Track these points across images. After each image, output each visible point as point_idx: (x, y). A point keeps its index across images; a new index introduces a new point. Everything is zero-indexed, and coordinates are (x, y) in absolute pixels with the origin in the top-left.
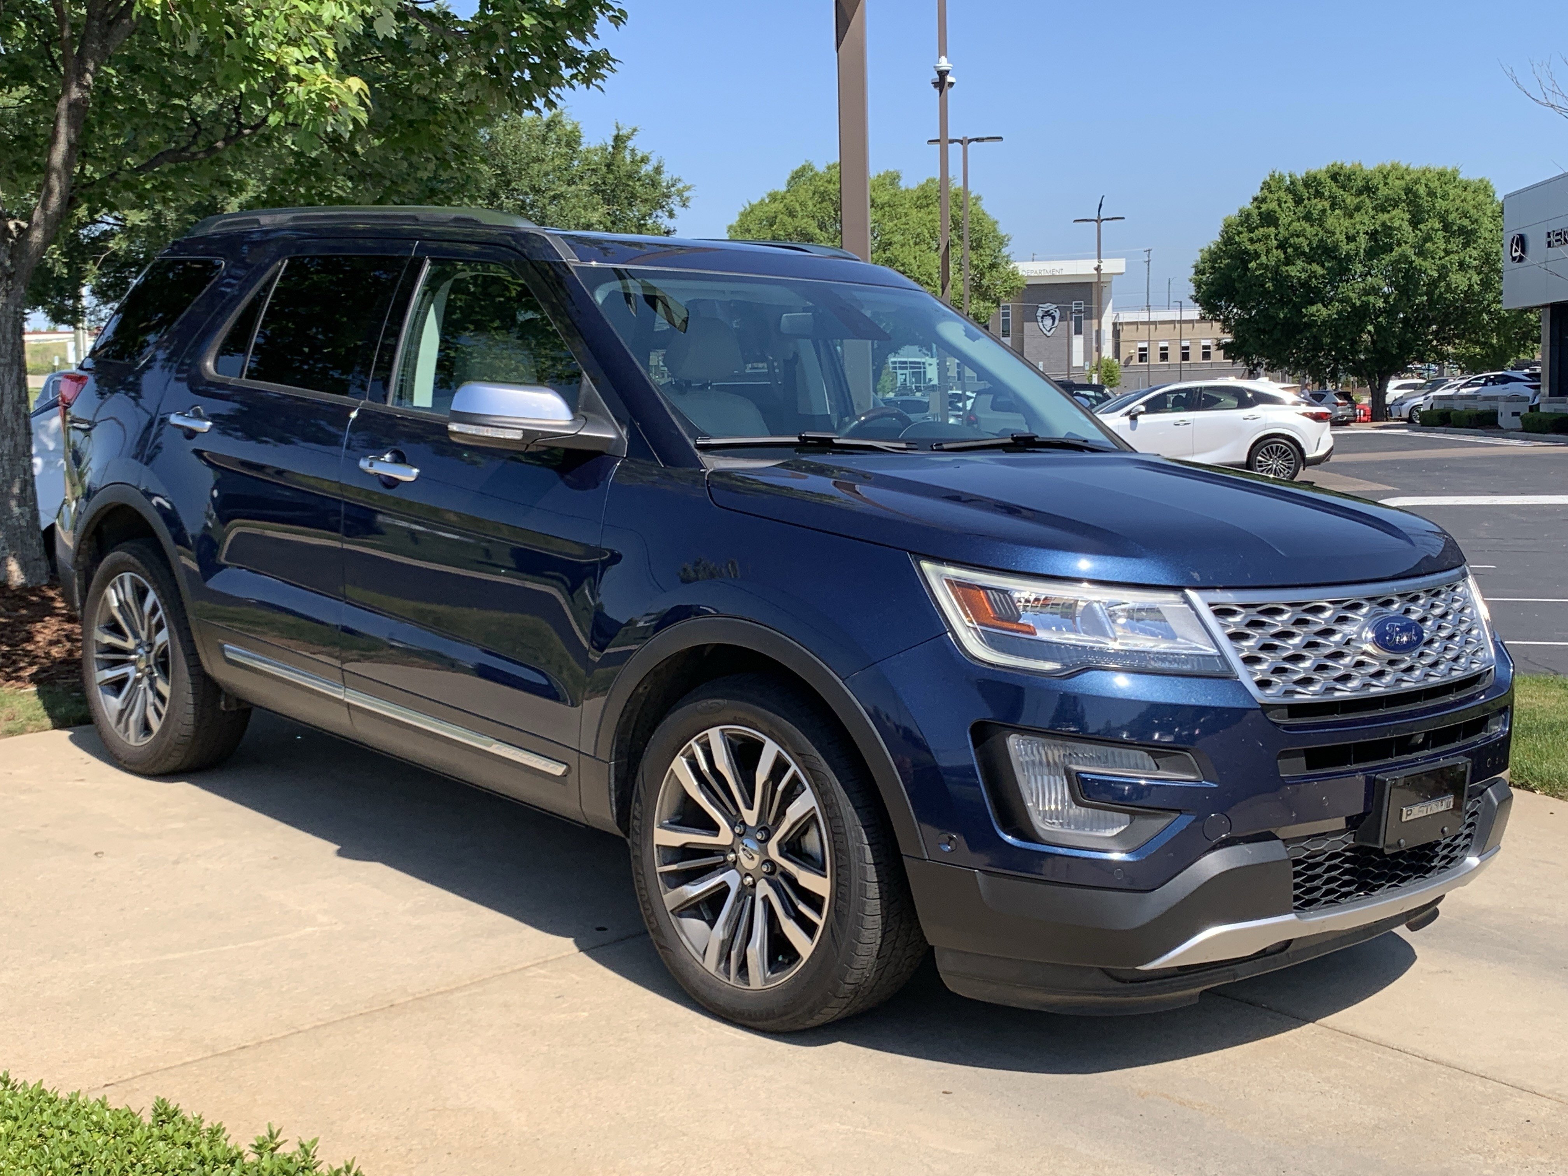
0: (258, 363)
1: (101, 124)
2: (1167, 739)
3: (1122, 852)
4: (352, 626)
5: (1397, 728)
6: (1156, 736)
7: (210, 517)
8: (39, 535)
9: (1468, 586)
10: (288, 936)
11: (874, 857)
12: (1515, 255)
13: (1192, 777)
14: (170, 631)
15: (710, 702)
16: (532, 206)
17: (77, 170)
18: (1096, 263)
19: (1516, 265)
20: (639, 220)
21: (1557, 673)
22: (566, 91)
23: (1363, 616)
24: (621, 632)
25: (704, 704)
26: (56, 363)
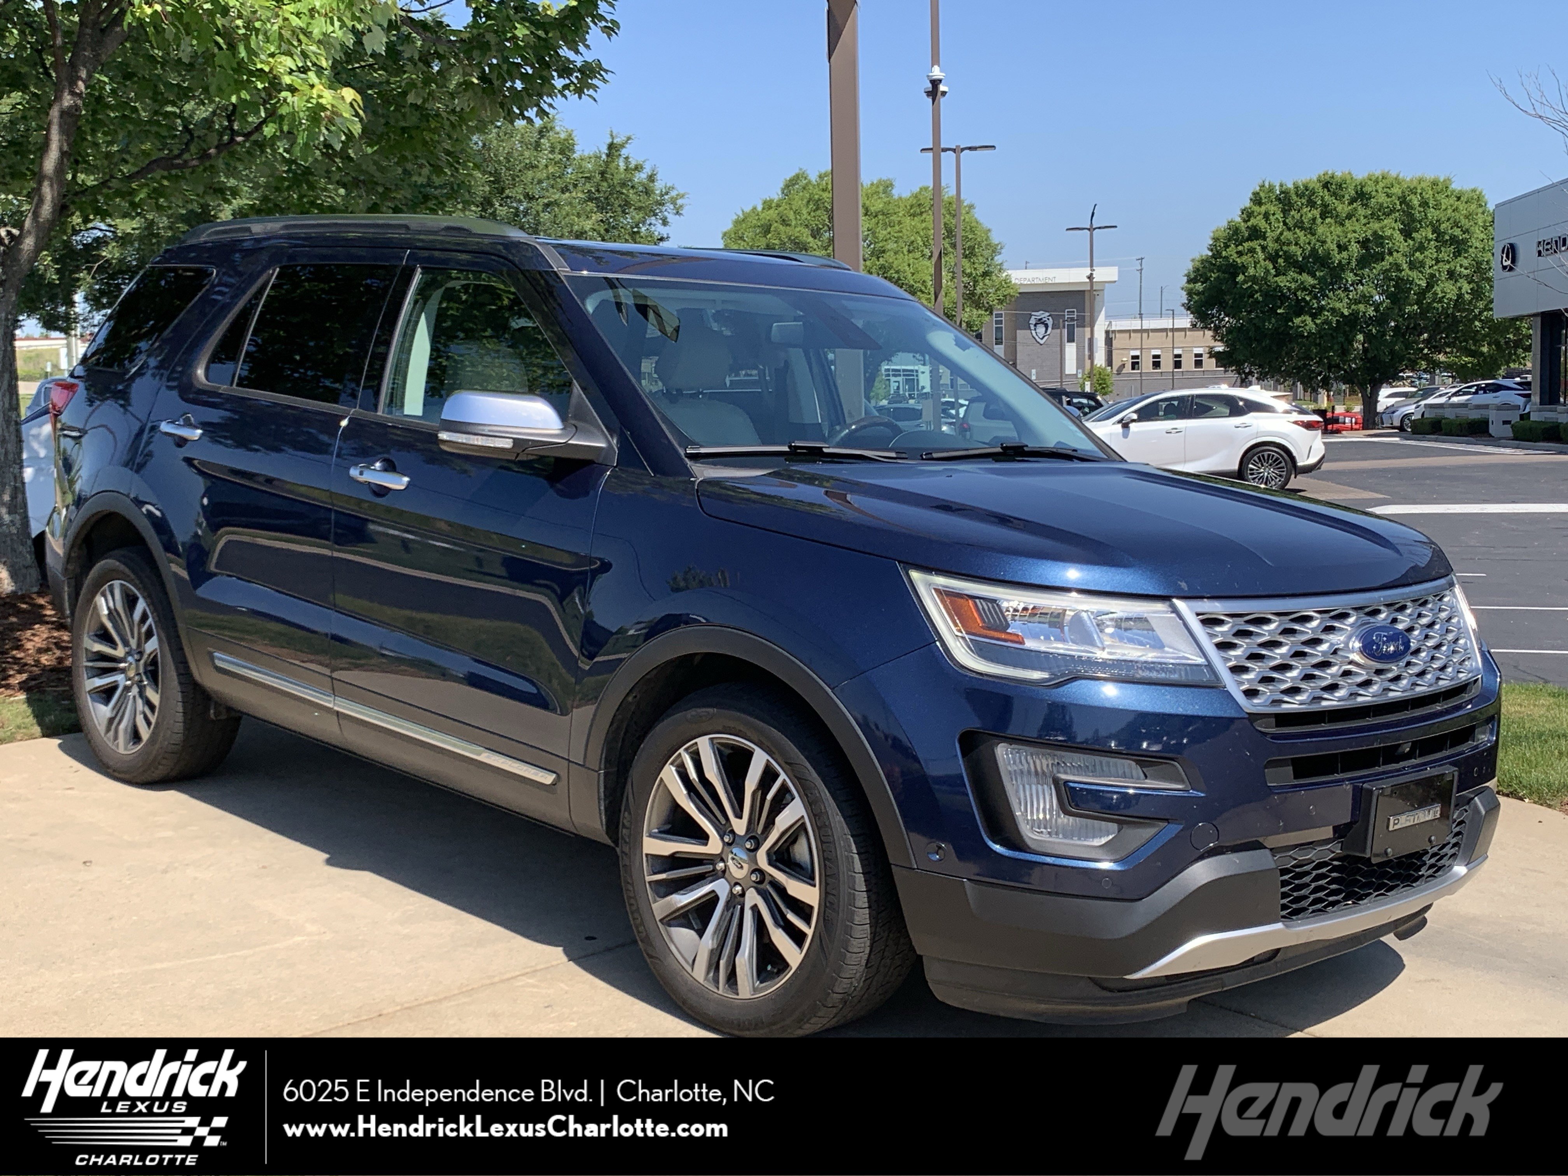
0: (251, 371)
1: (94, 132)
2: (1155, 748)
3: (1111, 861)
4: (344, 634)
5: (1384, 738)
6: (1145, 745)
7: (199, 525)
8: (29, 542)
9: (1455, 596)
10: (277, 945)
11: (863, 866)
12: (1505, 264)
13: (1180, 787)
14: (160, 640)
15: (699, 710)
16: (526, 213)
17: (69, 177)
18: (1088, 272)
19: (1507, 274)
20: (632, 228)
21: (1546, 682)
22: (558, 101)
23: (1351, 626)
24: (611, 641)
25: (694, 713)
26: (49, 370)
